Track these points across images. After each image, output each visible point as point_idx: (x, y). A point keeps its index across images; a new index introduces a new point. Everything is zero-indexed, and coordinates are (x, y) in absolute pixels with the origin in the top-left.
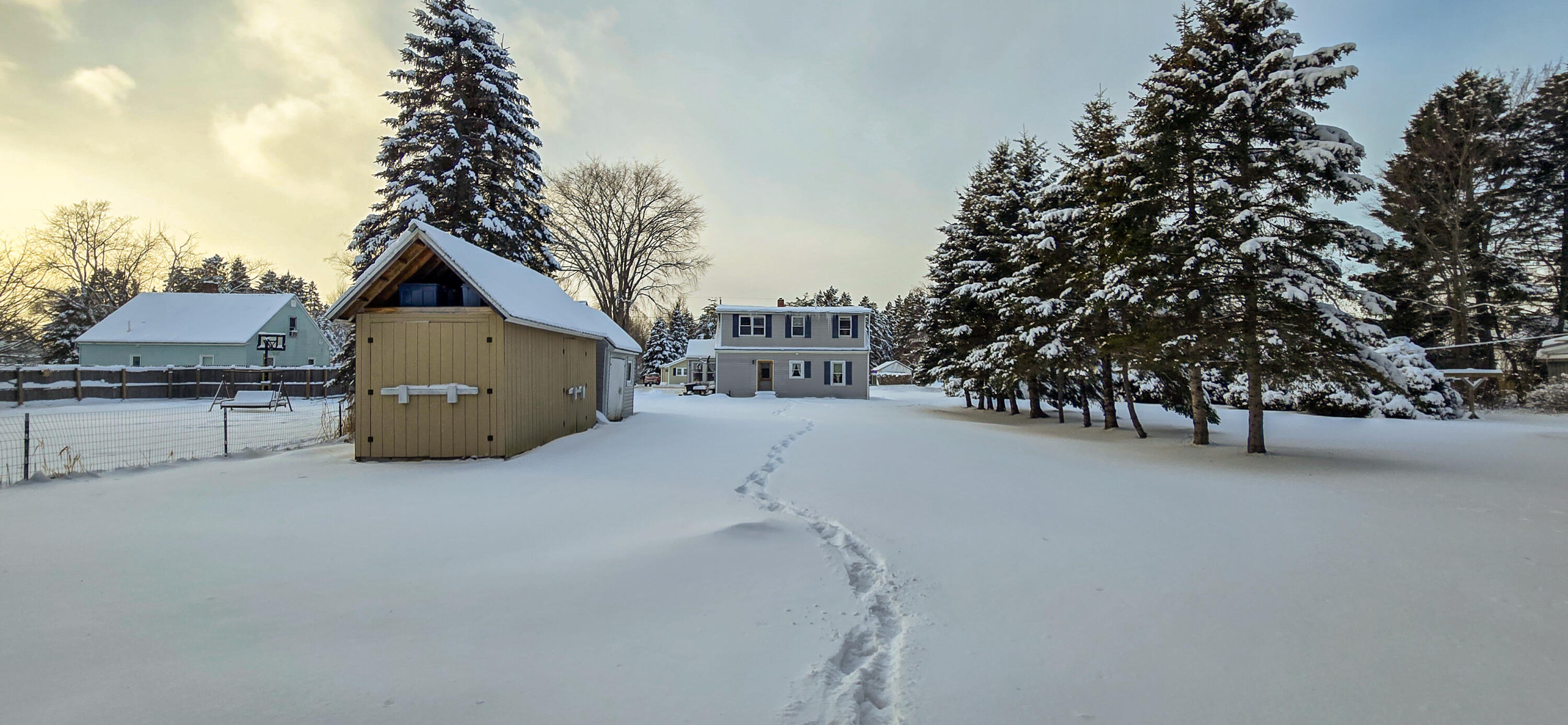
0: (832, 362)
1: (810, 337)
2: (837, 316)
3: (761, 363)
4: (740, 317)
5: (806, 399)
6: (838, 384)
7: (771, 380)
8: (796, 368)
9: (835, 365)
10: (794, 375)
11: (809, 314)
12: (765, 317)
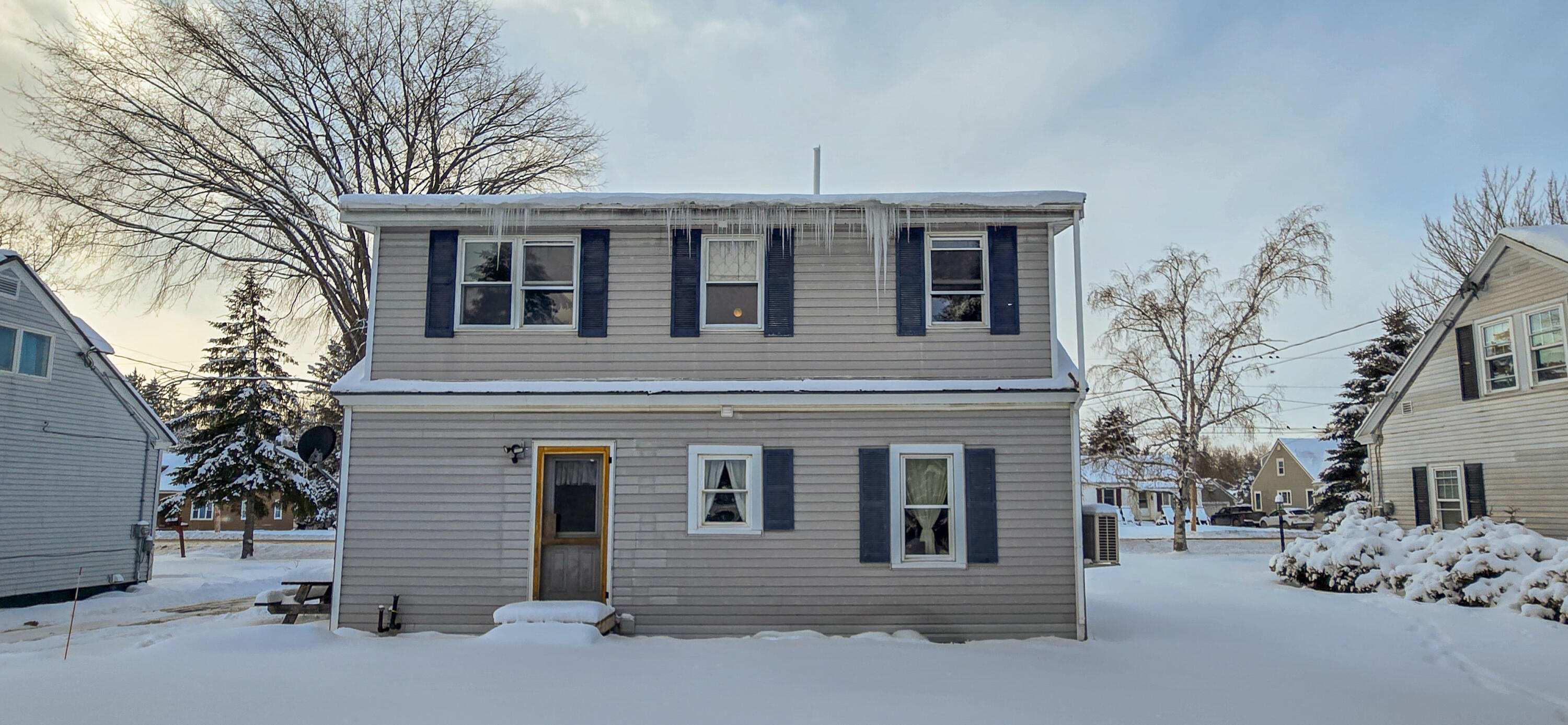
0: (896, 450)
1: (788, 330)
2: (917, 233)
3: (550, 459)
4: (462, 241)
5: (769, 637)
6: (929, 561)
7: (597, 543)
8: (725, 480)
9: (913, 464)
10: (714, 517)
11: (784, 221)
12: (575, 241)
